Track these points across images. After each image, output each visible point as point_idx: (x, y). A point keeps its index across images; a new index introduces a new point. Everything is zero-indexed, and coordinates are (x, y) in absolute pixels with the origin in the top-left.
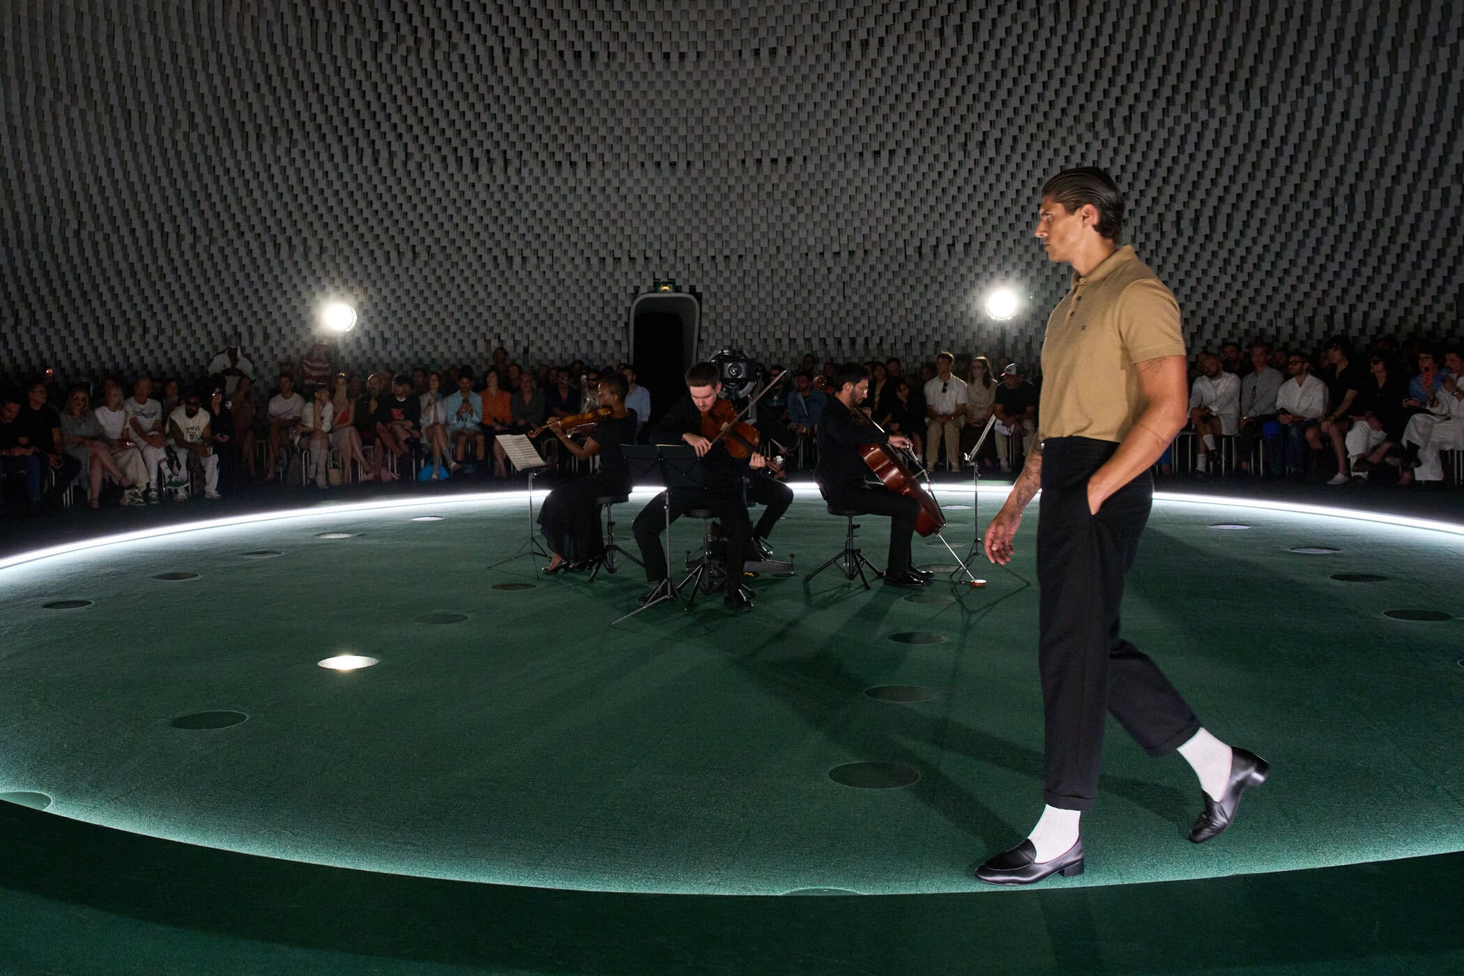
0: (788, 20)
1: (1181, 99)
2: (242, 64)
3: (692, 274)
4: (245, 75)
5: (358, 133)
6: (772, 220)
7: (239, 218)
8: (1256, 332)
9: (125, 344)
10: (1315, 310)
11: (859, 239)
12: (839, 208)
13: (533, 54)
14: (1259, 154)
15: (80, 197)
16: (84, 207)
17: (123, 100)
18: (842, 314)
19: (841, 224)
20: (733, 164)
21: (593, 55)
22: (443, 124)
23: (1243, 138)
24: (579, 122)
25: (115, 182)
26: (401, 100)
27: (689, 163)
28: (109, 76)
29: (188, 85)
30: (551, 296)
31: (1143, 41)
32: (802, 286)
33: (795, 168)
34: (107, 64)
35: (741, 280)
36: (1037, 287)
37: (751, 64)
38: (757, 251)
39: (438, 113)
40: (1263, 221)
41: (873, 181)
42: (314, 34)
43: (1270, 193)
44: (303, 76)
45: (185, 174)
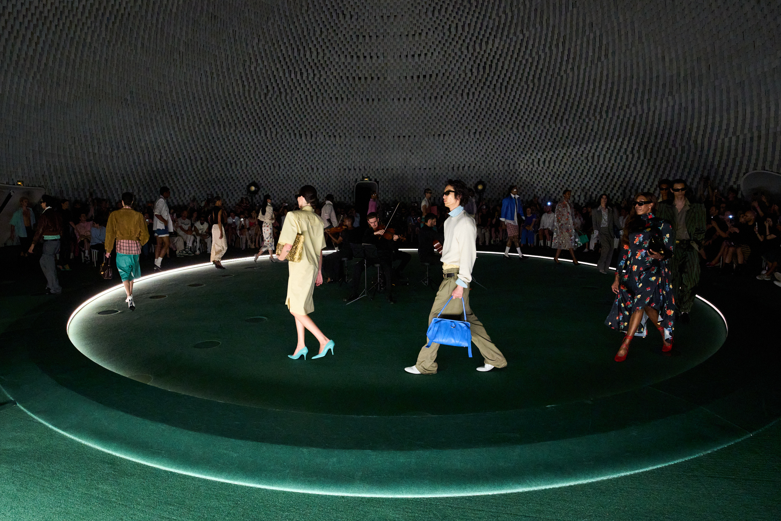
0: (410, 89)
1: (540, 121)
2: (218, 101)
3: (375, 175)
4: (219, 104)
5: (259, 124)
6: (403, 157)
7: (218, 154)
9: (178, 198)
11: (432, 164)
12: (426, 153)
13: (321, 98)
15: (161, 147)
16: (162, 151)
17: (176, 113)
19: (427, 159)
20: (390, 137)
21: (342, 99)
22: (290, 122)
23: (560, 136)
24: (337, 122)
25: (173, 142)
26: (275, 113)
27: (375, 137)
29: (199, 108)
30: (327, 182)
31: (529, 101)
32: (413, 179)
33: (411, 139)
37: (397, 103)
39: (288, 118)
40: (566, 163)
41: (438, 144)
42: (244, 90)
44: (240, 105)
45: (198, 139)
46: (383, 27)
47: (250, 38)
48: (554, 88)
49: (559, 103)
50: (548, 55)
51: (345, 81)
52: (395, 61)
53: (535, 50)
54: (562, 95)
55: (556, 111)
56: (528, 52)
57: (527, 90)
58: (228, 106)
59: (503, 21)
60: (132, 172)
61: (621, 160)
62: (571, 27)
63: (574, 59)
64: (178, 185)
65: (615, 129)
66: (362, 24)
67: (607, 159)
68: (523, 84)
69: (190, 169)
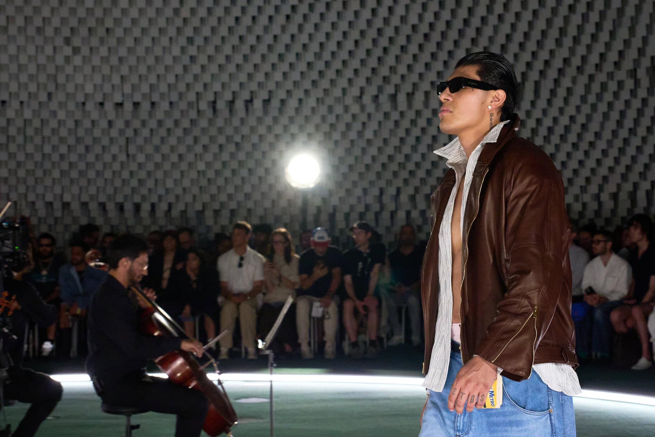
6: (42, 60)
10: (619, 186)
11: (145, 88)
12: (123, 52)
14: (566, 19)
18: (126, 175)
19: (125, 70)
32: (79, 140)
36: (341, 152)
38: (24, 97)
41: (162, 22)
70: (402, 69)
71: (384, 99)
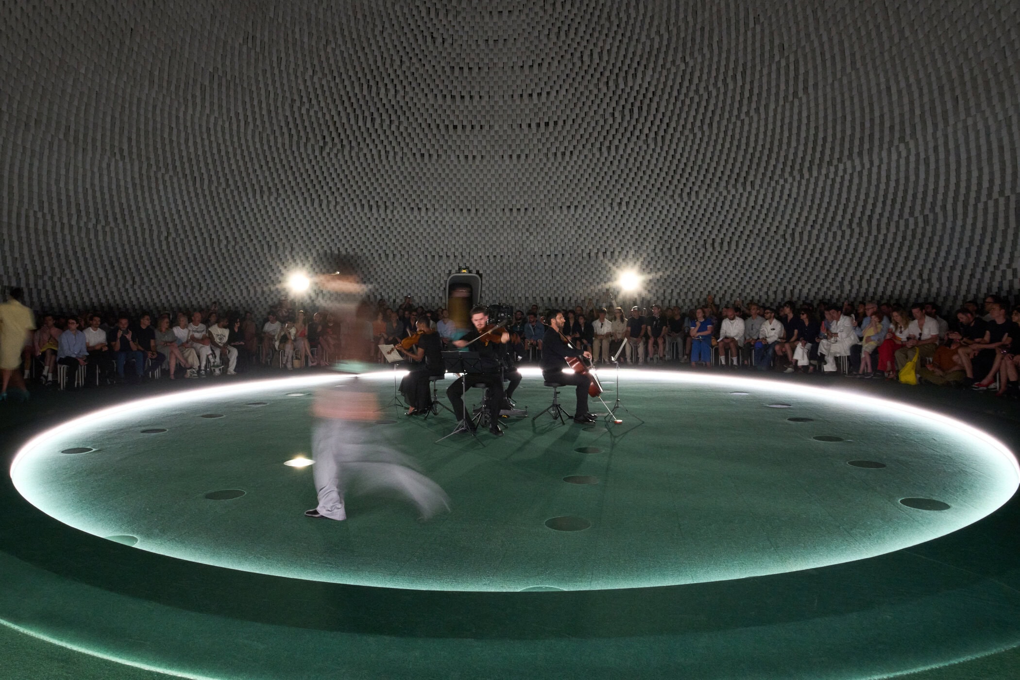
0: (526, 141)
1: (714, 185)
2: (254, 155)
3: (477, 264)
4: (255, 161)
5: (312, 191)
6: (517, 238)
7: (250, 232)
8: (749, 298)
9: (190, 295)
10: (777, 288)
11: (560, 249)
12: (550, 233)
13: (400, 154)
14: (751, 213)
15: (169, 220)
16: (170, 225)
17: (192, 172)
18: (551, 285)
19: (551, 241)
20: (498, 211)
21: (430, 155)
22: (355, 187)
23: (743, 205)
24: (422, 188)
25: (187, 213)
26: (334, 175)
27: (477, 210)
28: (185, 160)
29: (226, 165)
30: (407, 274)
31: (696, 157)
32: (532, 271)
33: (529, 213)
34: (184, 154)
35: (502, 268)
37: (508, 162)
38: (510, 254)
39: (352, 182)
40: (753, 245)
41: (567, 221)
42: (291, 141)
43: (756, 231)
44: (285, 162)
45: (223, 210)
46: (487, 55)
47: (301, 69)
48: (733, 137)
49: (740, 159)
50: (722, 90)
51: (435, 131)
52: (505, 102)
53: (703, 84)
54: (743, 147)
55: (736, 170)
56: (693, 87)
57: (693, 142)
58: (267, 163)
59: (656, 46)
60: (125, 255)
61: (834, 238)
62: (754, 51)
63: (759, 94)
64: (191, 276)
65: (823, 194)
66: (458, 51)
67: (814, 237)
68: (686, 132)
69: (210, 253)
70: (674, 237)
71: (665, 250)
